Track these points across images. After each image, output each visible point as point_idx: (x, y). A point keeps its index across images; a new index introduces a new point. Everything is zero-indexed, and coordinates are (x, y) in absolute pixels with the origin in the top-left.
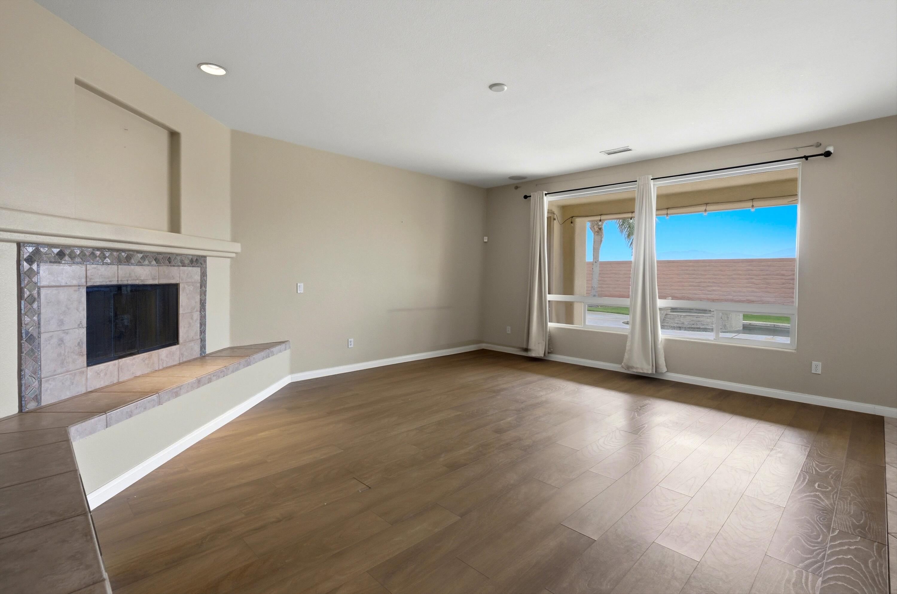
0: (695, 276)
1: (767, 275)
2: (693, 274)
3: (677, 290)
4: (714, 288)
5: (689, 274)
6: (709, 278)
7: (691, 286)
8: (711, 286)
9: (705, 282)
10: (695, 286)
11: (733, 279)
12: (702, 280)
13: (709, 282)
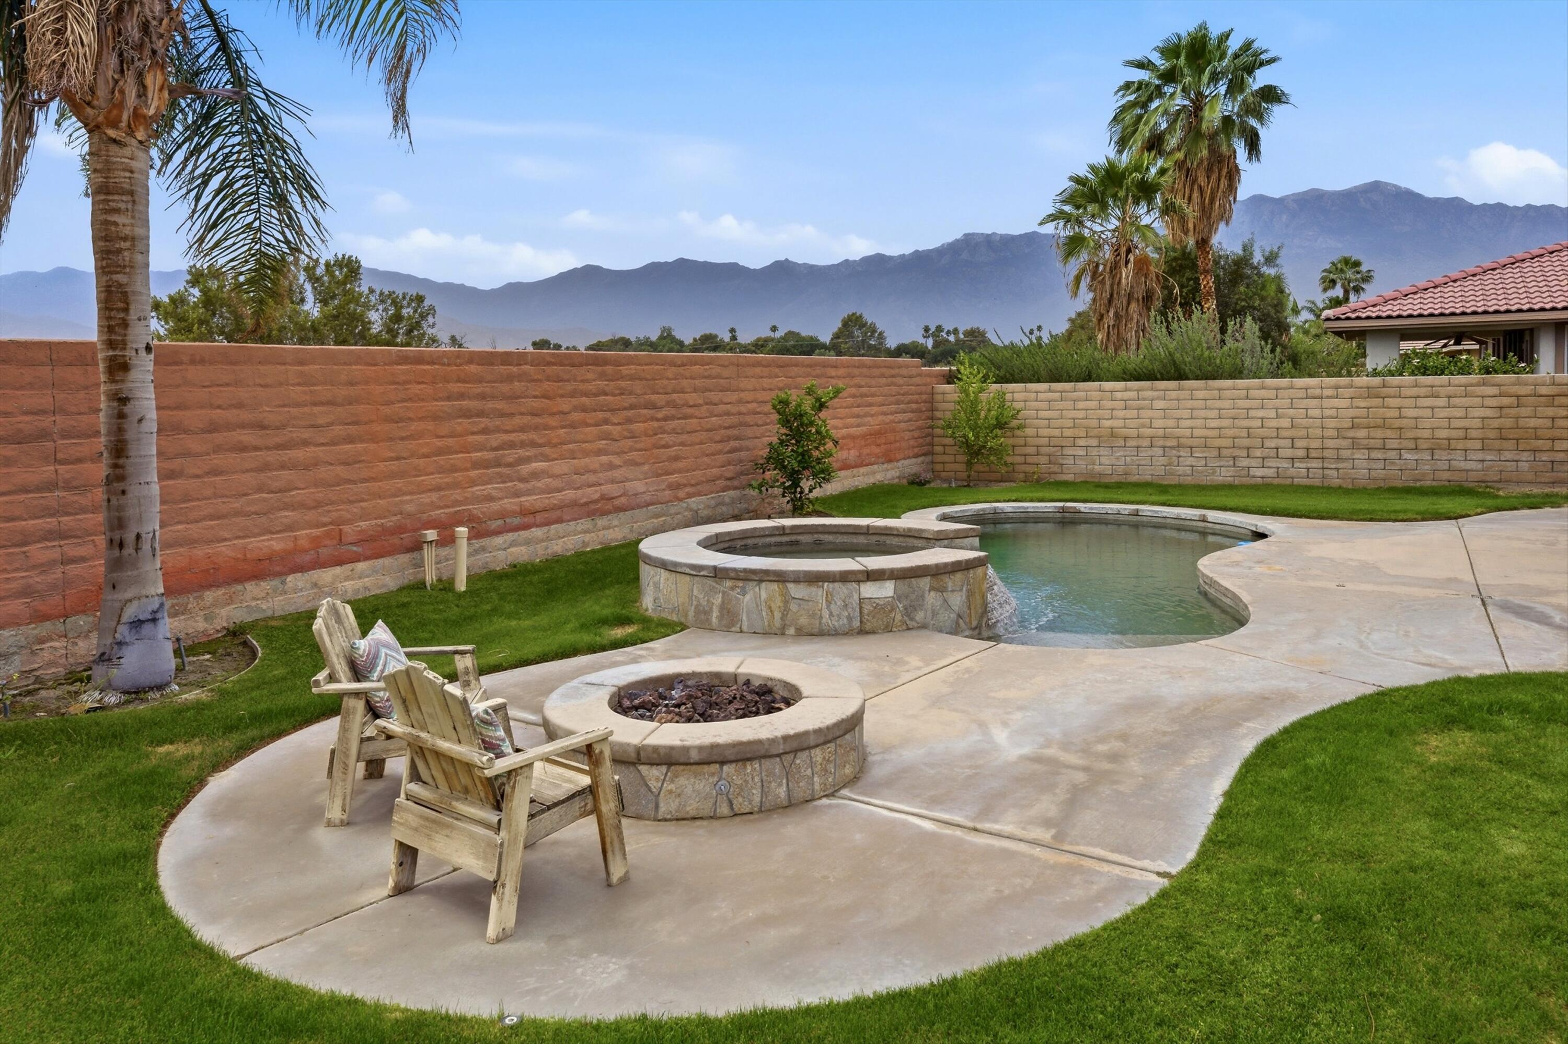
0: (484, 422)
1: (632, 407)
2: (481, 414)
3: (438, 488)
4: (534, 465)
5: (467, 414)
6: (522, 429)
7: (476, 465)
8: (528, 460)
9: (512, 445)
10: (486, 465)
11: (573, 426)
12: (506, 437)
13: (523, 445)
